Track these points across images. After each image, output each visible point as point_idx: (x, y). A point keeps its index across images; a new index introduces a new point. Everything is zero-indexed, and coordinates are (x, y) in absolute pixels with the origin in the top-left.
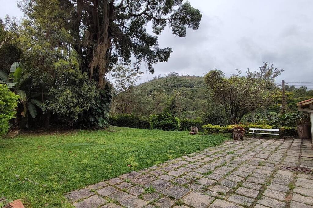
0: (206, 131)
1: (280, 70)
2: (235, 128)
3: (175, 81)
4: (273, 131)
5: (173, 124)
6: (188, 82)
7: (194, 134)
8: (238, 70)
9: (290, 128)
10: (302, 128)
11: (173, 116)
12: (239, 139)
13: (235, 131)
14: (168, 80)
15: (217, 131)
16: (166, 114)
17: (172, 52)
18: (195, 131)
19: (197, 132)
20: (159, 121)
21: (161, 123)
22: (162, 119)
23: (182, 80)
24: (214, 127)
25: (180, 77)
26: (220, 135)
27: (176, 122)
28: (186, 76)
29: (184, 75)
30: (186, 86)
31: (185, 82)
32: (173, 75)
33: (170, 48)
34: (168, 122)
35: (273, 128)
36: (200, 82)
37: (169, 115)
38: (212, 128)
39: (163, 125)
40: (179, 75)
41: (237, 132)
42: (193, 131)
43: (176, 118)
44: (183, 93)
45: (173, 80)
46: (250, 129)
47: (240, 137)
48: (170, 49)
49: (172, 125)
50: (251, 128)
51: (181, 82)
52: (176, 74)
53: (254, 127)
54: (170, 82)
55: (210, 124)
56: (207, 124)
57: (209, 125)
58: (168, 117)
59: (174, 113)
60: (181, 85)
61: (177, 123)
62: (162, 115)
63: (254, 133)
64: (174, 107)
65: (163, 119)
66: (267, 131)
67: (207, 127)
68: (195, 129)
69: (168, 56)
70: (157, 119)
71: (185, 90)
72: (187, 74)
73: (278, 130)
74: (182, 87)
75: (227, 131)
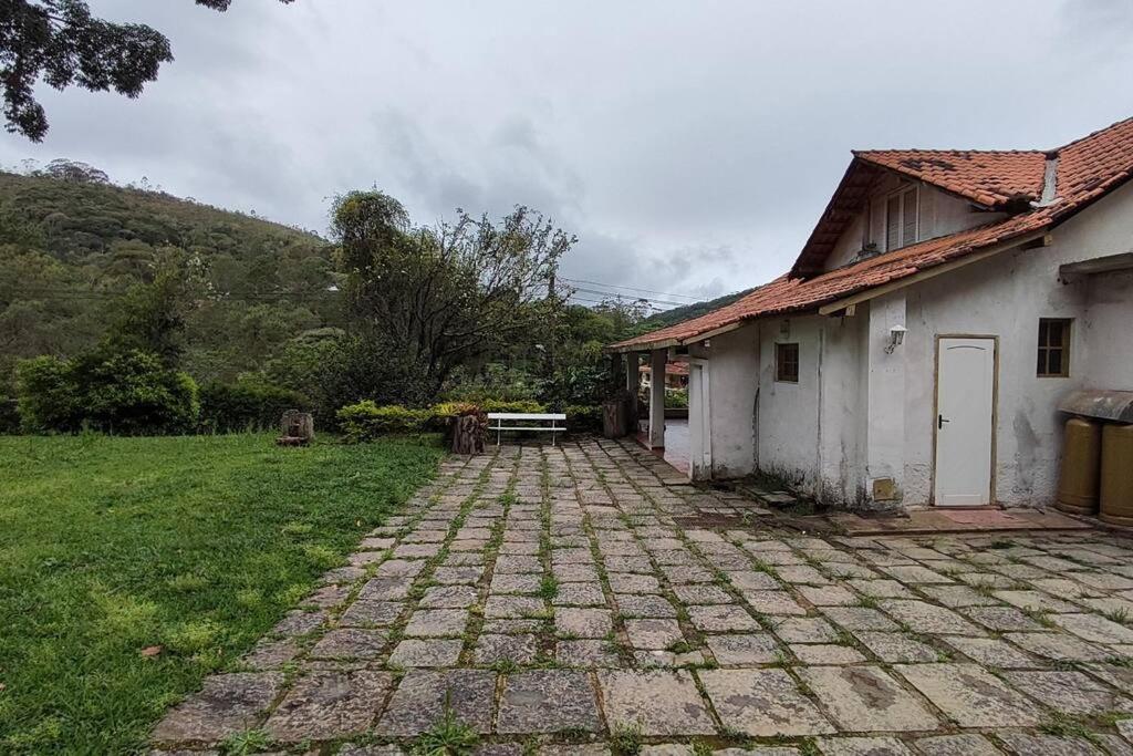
0: (353, 428)
1: (569, 240)
2: (463, 414)
3: (91, 205)
4: (551, 421)
5: (169, 406)
6: (160, 223)
7: (302, 442)
8: (460, 211)
9: (586, 410)
10: (614, 407)
11: (167, 365)
12: (473, 450)
13: (462, 425)
14: (49, 194)
15: (394, 428)
16: (132, 356)
17: (169, 57)
18: (301, 430)
19: (312, 433)
20: (82, 392)
21: (99, 399)
22: (104, 377)
23: (127, 209)
24: (385, 410)
25: (119, 190)
26: (405, 441)
27: (180, 394)
28: (153, 193)
29: (138, 186)
30: (151, 239)
31: (147, 221)
32: (76, 173)
33: (158, 34)
34: (142, 393)
35: (549, 412)
36: (218, 230)
37: (148, 359)
38: (379, 417)
39: (113, 411)
40: (110, 181)
41: (469, 426)
42: (294, 431)
43: (183, 375)
44: (134, 265)
45: (79, 198)
46: (491, 416)
47: (476, 444)
48: (158, 38)
49: (162, 407)
50: (492, 412)
51: (125, 214)
52: (93, 171)
53: (498, 410)
54: (57, 204)
55: (369, 402)
56: (358, 403)
57: (366, 406)
58: (139, 371)
59: (170, 354)
60: (122, 228)
61: (187, 403)
62: (101, 361)
63: (499, 428)
64: (166, 326)
65: (109, 379)
66: (534, 421)
67: (360, 411)
68: (302, 422)
69: (150, 73)
70: (67, 377)
71: (143, 253)
72: (153, 186)
73: (562, 417)
74: (129, 238)
75: (433, 424)
